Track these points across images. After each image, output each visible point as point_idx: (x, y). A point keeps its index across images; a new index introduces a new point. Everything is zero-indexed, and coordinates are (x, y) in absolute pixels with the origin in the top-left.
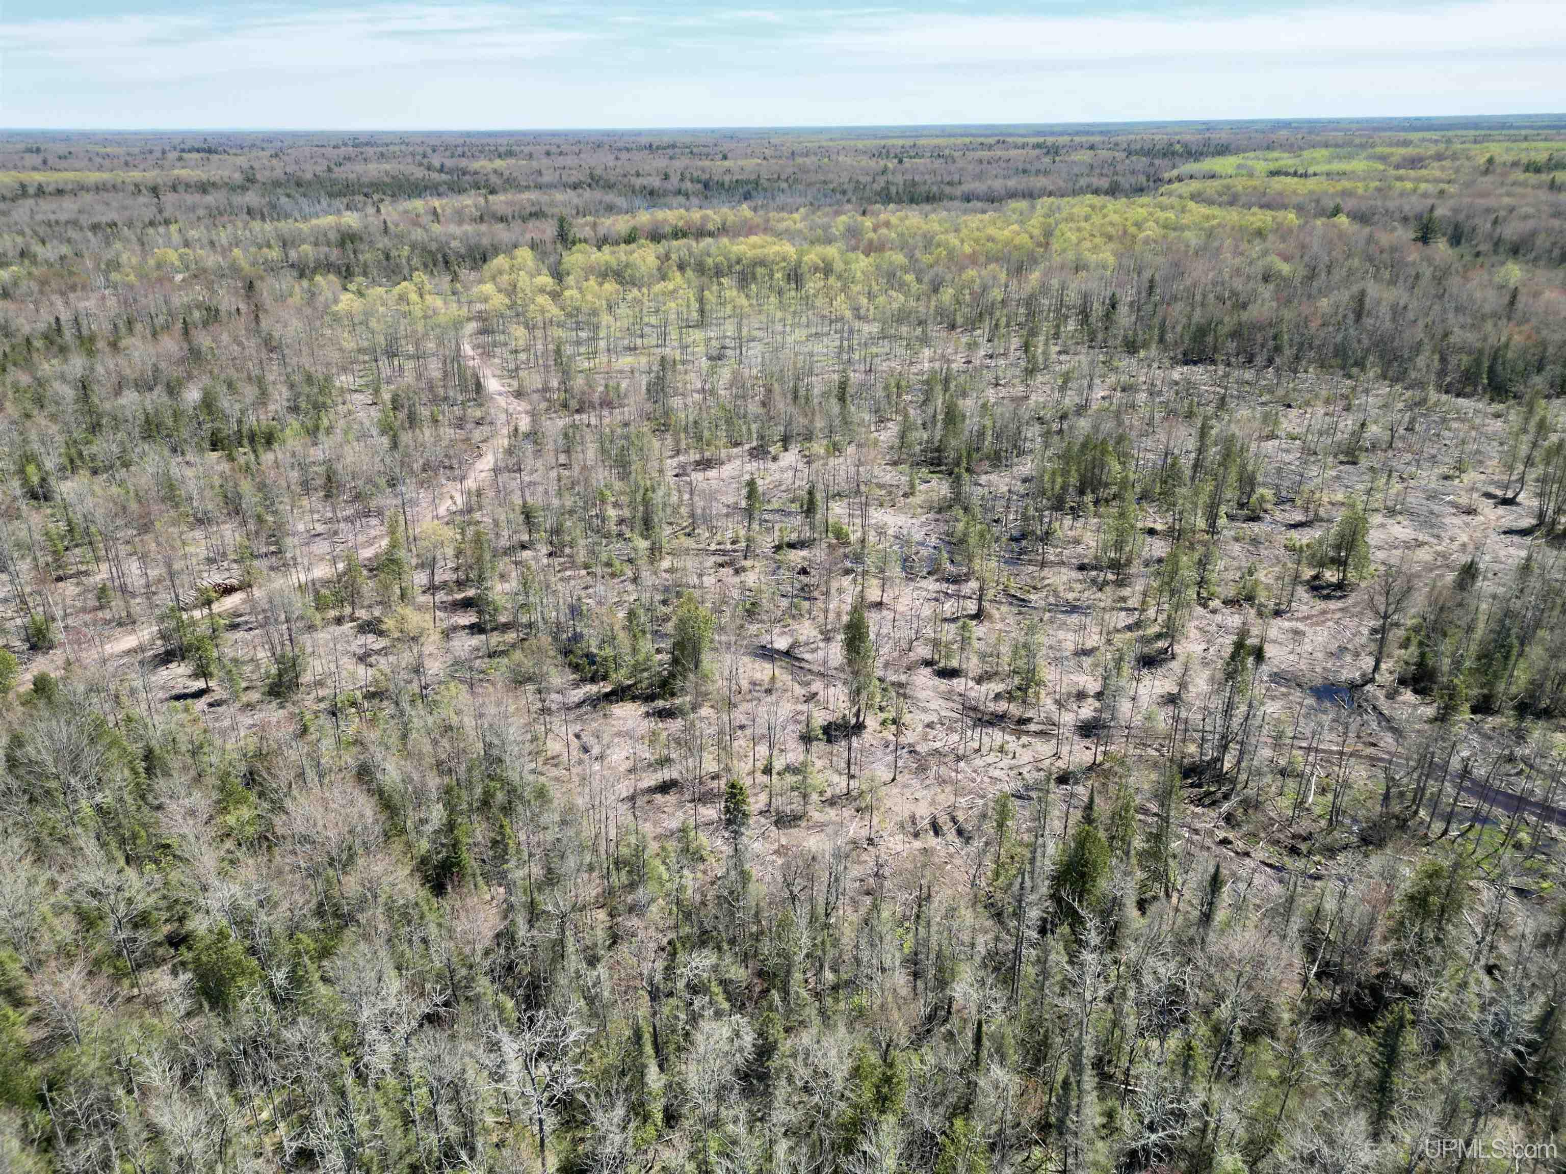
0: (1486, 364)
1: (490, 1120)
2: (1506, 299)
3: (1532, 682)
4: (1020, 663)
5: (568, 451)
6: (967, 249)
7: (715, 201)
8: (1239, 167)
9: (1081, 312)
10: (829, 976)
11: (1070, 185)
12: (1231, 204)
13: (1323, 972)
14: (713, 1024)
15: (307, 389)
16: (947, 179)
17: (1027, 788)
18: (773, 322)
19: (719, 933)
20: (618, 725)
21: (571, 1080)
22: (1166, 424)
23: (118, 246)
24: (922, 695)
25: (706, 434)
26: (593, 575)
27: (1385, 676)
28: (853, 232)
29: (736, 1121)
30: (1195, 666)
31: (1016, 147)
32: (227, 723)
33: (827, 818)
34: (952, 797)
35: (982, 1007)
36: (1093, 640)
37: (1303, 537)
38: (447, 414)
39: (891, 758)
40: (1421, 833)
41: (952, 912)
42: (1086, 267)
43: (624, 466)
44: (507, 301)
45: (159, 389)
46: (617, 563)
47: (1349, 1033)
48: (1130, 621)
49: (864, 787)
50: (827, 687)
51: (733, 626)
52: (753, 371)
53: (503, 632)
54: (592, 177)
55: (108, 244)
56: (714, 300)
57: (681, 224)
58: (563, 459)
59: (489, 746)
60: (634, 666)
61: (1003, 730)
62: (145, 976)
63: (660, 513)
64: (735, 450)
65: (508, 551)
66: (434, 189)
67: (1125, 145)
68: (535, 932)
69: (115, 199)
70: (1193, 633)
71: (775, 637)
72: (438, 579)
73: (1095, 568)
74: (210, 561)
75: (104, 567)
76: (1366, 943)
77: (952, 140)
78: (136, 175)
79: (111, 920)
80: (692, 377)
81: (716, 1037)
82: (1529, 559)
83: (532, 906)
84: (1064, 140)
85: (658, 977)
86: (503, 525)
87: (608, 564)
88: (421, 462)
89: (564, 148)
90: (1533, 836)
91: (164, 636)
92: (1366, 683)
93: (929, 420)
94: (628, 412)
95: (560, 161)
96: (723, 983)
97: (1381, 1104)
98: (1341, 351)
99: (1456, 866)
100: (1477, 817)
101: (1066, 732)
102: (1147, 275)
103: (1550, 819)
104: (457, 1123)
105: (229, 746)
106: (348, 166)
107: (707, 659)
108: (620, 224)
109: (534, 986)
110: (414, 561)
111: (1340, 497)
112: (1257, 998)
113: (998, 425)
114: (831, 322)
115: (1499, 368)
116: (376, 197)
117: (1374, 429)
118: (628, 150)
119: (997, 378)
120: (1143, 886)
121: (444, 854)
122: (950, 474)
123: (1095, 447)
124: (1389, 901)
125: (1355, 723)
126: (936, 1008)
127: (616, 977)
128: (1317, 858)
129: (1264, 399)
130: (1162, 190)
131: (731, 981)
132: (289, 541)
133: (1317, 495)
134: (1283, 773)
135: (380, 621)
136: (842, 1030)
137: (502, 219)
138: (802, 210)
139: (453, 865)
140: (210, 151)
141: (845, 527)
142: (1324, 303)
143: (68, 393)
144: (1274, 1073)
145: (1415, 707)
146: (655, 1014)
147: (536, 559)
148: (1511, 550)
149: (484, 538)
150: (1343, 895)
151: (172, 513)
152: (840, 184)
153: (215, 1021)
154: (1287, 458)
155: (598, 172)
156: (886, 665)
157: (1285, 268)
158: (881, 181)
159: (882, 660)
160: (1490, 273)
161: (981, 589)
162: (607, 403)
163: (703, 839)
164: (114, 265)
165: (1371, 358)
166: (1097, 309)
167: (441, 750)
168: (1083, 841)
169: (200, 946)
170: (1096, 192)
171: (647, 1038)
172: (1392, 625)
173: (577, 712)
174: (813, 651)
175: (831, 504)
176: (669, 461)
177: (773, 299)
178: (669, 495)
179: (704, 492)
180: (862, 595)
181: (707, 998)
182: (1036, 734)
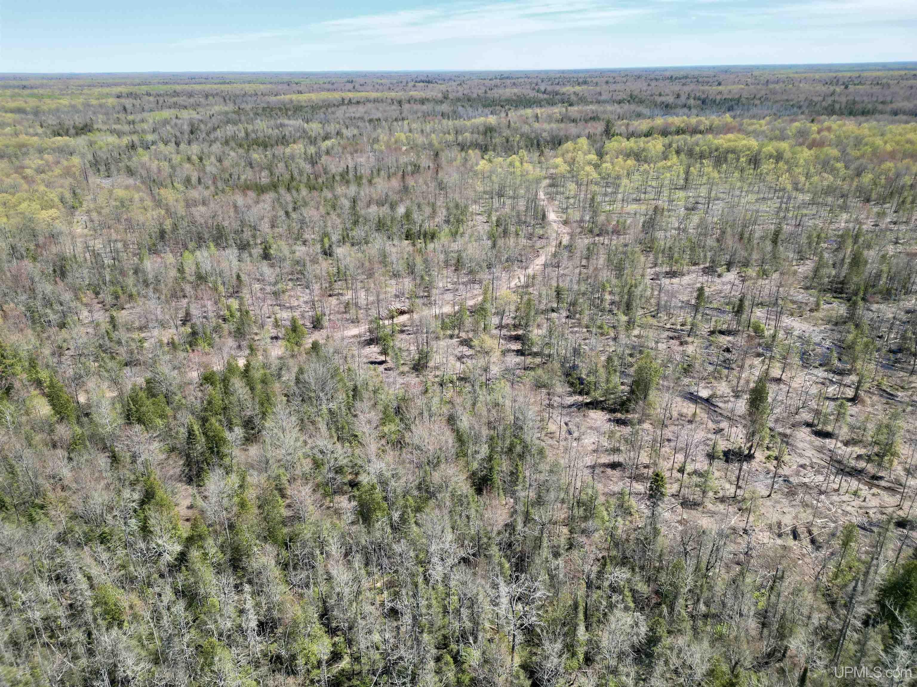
1: (487, 625)
4: (882, 438)
5: (588, 258)
6: (889, 147)
7: (708, 112)
10: (702, 608)
14: (622, 614)
15: (455, 211)
16: (881, 99)
17: (871, 524)
18: (734, 189)
19: (634, 560)
20: (591, 423)
21: (534, 619)
23: (379, 131)
24: (800, 445)
25: (676, 256)
26: (590, 332)
28: (802, 134)
29: (628, 675)
32: (391, 380)
33: (717, 509)
34: (811, 518)
35: (810, 660)
38: (524, 231)
39: (770, 481)
41: (797, 592)
43: (620, 271)
44: (568, 168)
45: (387, 206)
46: (606, 327)
49: (746, 496)
50: (731, 426)
51: (673, 377)
52: (714, 219)
53: (534, 357)
54: (631, 96)
55: (375, 129)
56: (696, 173)
57: (682, 125)
58: (584, 262)
59: (517, 419)
60: (606, 390)
61: (859, 480)
62: (337, 498)
63: (638, 301)
64: (693, 268)
65: (545, 312)
66: (539, 103)
68: (526, 529)
69: (382, 107)
71: (700, 389)
72: (504, 322)
74: (397, 296)
75: (350, 292)
77: (891, 73)
78: (393, 94)
79: (327, 466)
80: (673, 220)
81: (623, 622)
83: (527, 514)
85: (593, 576)
86: (544, 296)
87: (600, 327)
88: (506, 256)
89: (618, 79)
91: (370, 331)
93: (838, 261)
94: (629, 238)
95: (613, 87)
96: (633, 591)
101: (910, 492)
104: (470, 621)
105: (390, 392)
106: (495, 90)
107: (653, 395)
108: (644, 125)
109: (521, 559)
110: (494, 311)
113: (893, 271)
114: (776, 191)
116: (507, 107)
118: (656, 80)
119: (897, 239)
121: (484, 473)
122: (849, 300)
126: (774, 650)
127: (568, 568)
131: (637, 591)
132: (434, 291)
135: (471, 340)
136: (706, 644)
137: (574, 121)
138: (768, 118)
139: (488, 480)
140: (429, 82)
141: (762, 326)
143: (347, 203)
146: (588, 596)
147: (559, 318)
149: (532, 303)
151: (383, 269)
152: (798, 102)
153: (364, 530)
155: (635, 93)
156: (777, 421)
158: (829, 100)
159: (774, 416)
161: (859, 382)
162: (616, 232)
163: (633, 502)
164: (376, 140)
167: (491, 415)
169: (363, 490)
171: (581, 609)
173: (569, 410)
174: (726, 402)
175: (755, 309)
176: (649, 270)
177: (736, 174)
178: (645, 291)
179: (668, 291)
180: (767, 372)
181: (621, 597)
182: (885, 489)
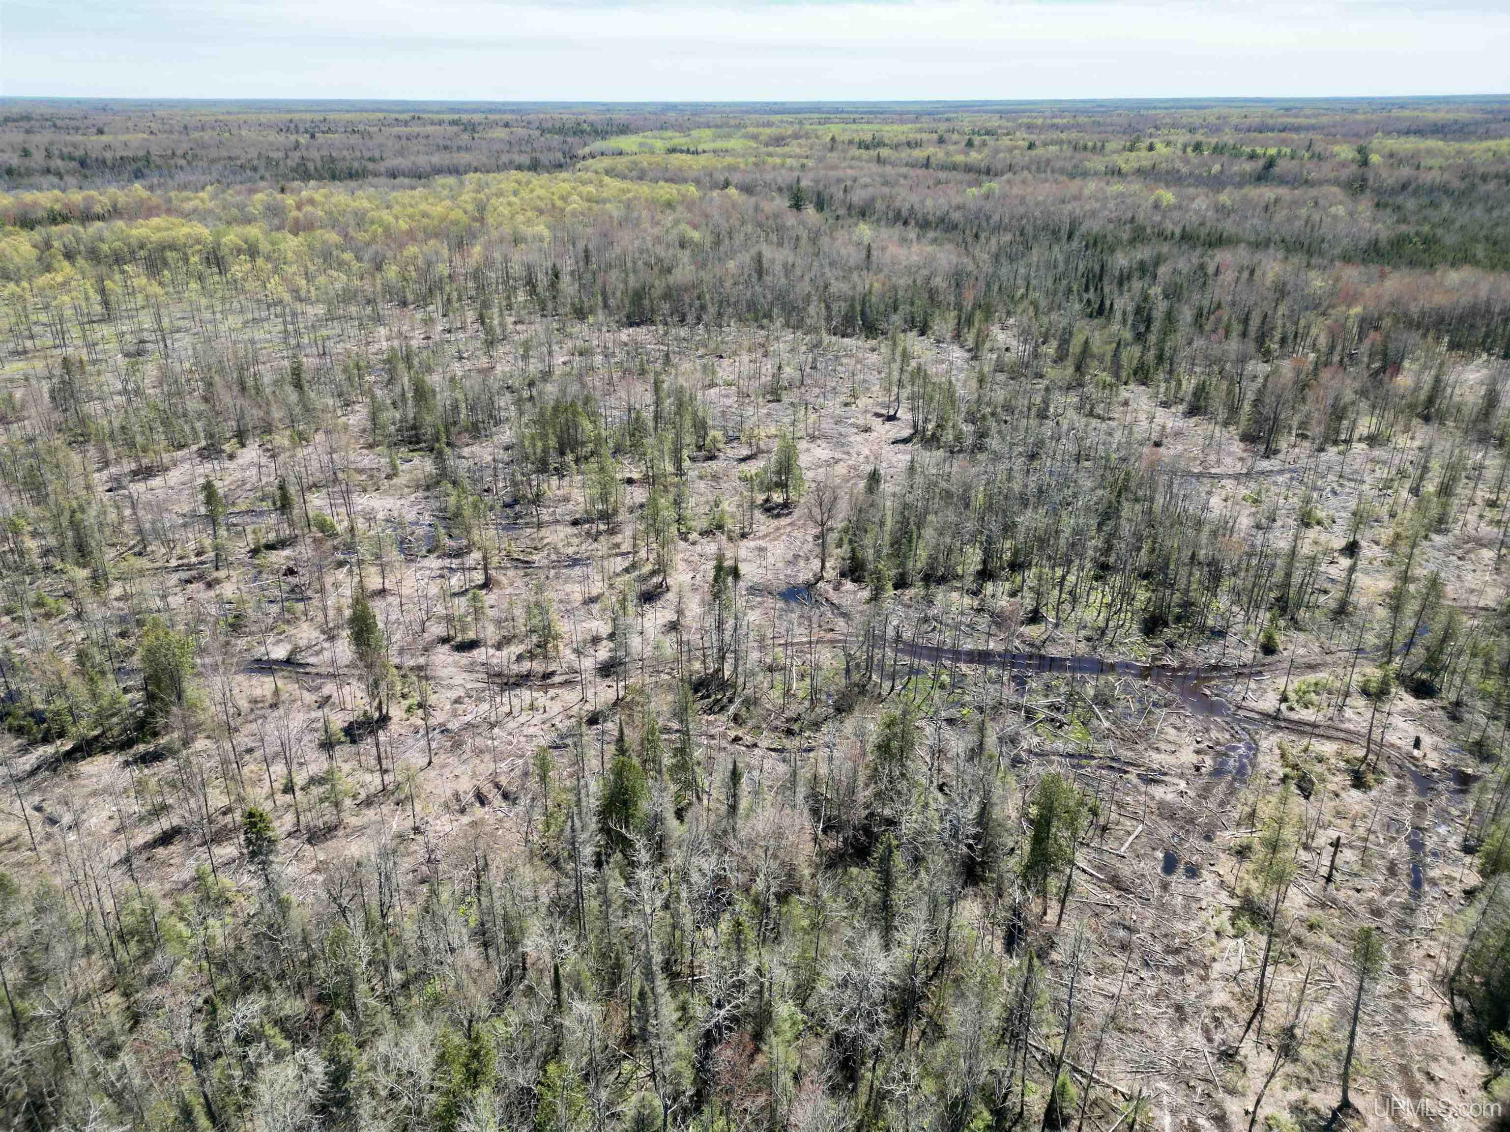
0: (858, 308)
2: (863, 254)
3: (930, 557)
4: (535, 621)
6: (403, 225)
7: (98, 180)
8: (641, 145)
9: (528, 283)
10: (396, 976)
11: (493, 161)
12: (641, 178)
13: (828, 827)
14: (276, 1069)
16: (367, 154)
17: (562, 737)
18: (199, 310)
19: (264, 973)
20: (91, 784)
22: (624, 382)
24: (443, 673)
25: (139, 439)
26: (22, 619)
27: (830, 574)
28: (274, 211)
30: (688, 594)
31: (433, 123)
33: (366, 819)
34: (492, 766)
35: (556, 952)
36: (597, 587)
37: (752, 468)
39: (423, 742)
40: (876, 693)
41: (510, 874)
42: (524, 240)
43: (38, 489)
46: (50, 601)
47: (854, 870)
48: (626, 564)
49: (399, 778)
50: (340, 687)
51: (216, 645)
52: (185, 364)
56: (119, 290)
57: (57, 207)
60: (99, 714)
61: (530, 688)
63: (97, 535)
64: (180, 453)
67: (537, 124)
68: (25, 1046)
70: (681, 566)
71: (270, 648)
73: (587, 521)
76: (853, 793)
77: (366, 115)
80: (108, 377)
81: (281, 1081)
82: (912, 461)
83: (15, 1018)
84: (477, 118)
85: (199, 1042)
87: (39, 604)
90: (950, 676)
92: (817, 581)
93: (398, 399)
94: (30, 425)
96: (280, 1023)
97: (886, 919)
98: (752, 306)
99: (905, 713)
100: (913, 671)
101: (588, 676)
102: (581, 245)
103: (958, 660)
107: (191, 688)
109: (36, 1107)
111: (773, 431)
112: (783, 864)
113: (470, 396)
114: (269, 306)
115: (868, 310)
117: (788, 371)
119: (459, 352)
120: (678, 796)
122: (431, 450)
123: (566, 410)
124: (864, 754)
125: (815, 614)
126: (511, 970)
127: (146, 1059)
128: (806, 735)
129: (700, 353)
130: (579, 166)
131: (288, 1018)
133: (756, 432)
134: (770, 669)
136: (420, 1024)
138: (209, 188)
141: (329, 518)
142: (731, 265)
144: (805, 923)
145: (855, 593)
146: (203, 1082)
148: (899, 456)
150: (831, 759)
152: (250, 161)
154: (728, 402)
156: (401, 651)
157: (696, 235)
158: (296, 156)
159: (396, 647)
160: (850, 233)
161: (485, 558)
163: (226, 880)
165: (775, 310)
166: (543, 281)
168: (620, 772)
170: (519, 168)
171: (198, 1111)
172: (828, 530)
173: (32, 781)
174: (317, 653)
175: (309, 497)
176: (97, 475)
177: (194, 285)
178: (105, 513)
179: (149, 503)
180: (361, 586)
181: (263, 1044)
182: (562, 684)
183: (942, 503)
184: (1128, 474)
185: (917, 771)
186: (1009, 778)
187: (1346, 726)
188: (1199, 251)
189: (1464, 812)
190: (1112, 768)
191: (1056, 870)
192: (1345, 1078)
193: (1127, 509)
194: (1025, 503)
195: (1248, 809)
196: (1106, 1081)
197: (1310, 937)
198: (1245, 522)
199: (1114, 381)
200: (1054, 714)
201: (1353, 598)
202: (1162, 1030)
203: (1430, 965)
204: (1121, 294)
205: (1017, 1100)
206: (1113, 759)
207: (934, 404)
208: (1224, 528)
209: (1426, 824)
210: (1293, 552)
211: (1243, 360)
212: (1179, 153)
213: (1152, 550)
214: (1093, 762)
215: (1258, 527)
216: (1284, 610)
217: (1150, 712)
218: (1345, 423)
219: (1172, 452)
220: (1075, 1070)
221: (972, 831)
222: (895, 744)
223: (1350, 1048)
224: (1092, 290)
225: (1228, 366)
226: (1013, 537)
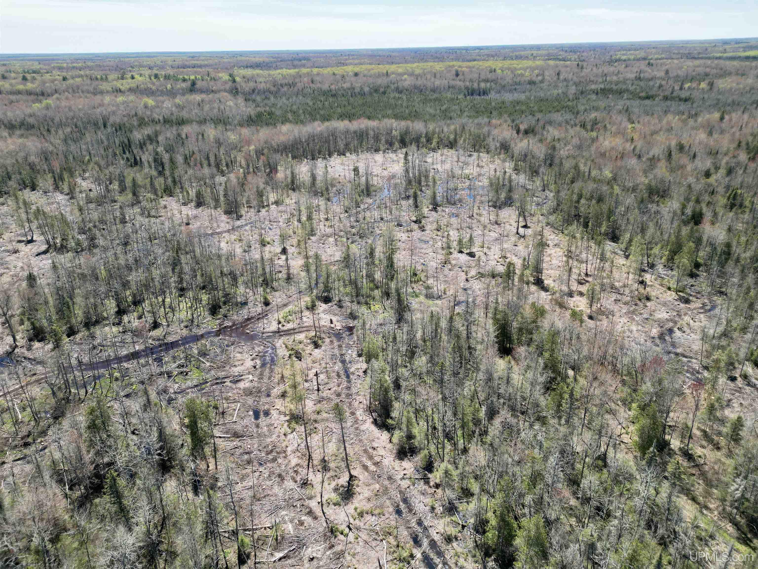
3: (85, 313)
13: (72, 485)
27: (21, 342)
40: (77, 399)
47: (97, 500)
76: (81, 459)
82: (53, 263)
90: (119, 372)
92: (14, 350)
97: (124, 516)
99: (98, 402)
100: (96, 378)
112: (48, 521)
124: (81, 435)
125: (20, 370)
128: (39, 441)
144: (76, 545)
145: (43, 348)
148: (44, 262)
150: (60, 447)
172: (10, 317)
183: (81, 282)
184: (178, 241)
185: (116, 430)
186: (169, 411)
187: (306, 324)
188: (175, 128)
189: (354, 342)
190: (217, 383)
191: (207, 444)
192: (348, 466)
193: (183, 259)
194: (130, 269)
195: (280, 375)
196: (260, 526)
197: (319, 417)
198: (239, 251)
199: (155, 197)
200: (182, 370)
201: (291, 271)
202: (276, 489)
203: (362, 406)
204: (144, 153)
205: (224, 562)
206: (216, 379)
207: (56, 228)
208: (230, 256)
209: (344, 352)
210: (262, 258)
211: (212, 177)
212: (148, 80)
213: (202, 275)
214: (208, 385)
215: (245, 251)
216: (267, 284)
217: (227, 350)
218: (264, 198)
219: (195, 226)
220: (245, 530)
221: (157, 446)
222: (97, 422)
223: (346, 454)
224: (127, 153)
225: (207, 181)
226: (129, 288)
